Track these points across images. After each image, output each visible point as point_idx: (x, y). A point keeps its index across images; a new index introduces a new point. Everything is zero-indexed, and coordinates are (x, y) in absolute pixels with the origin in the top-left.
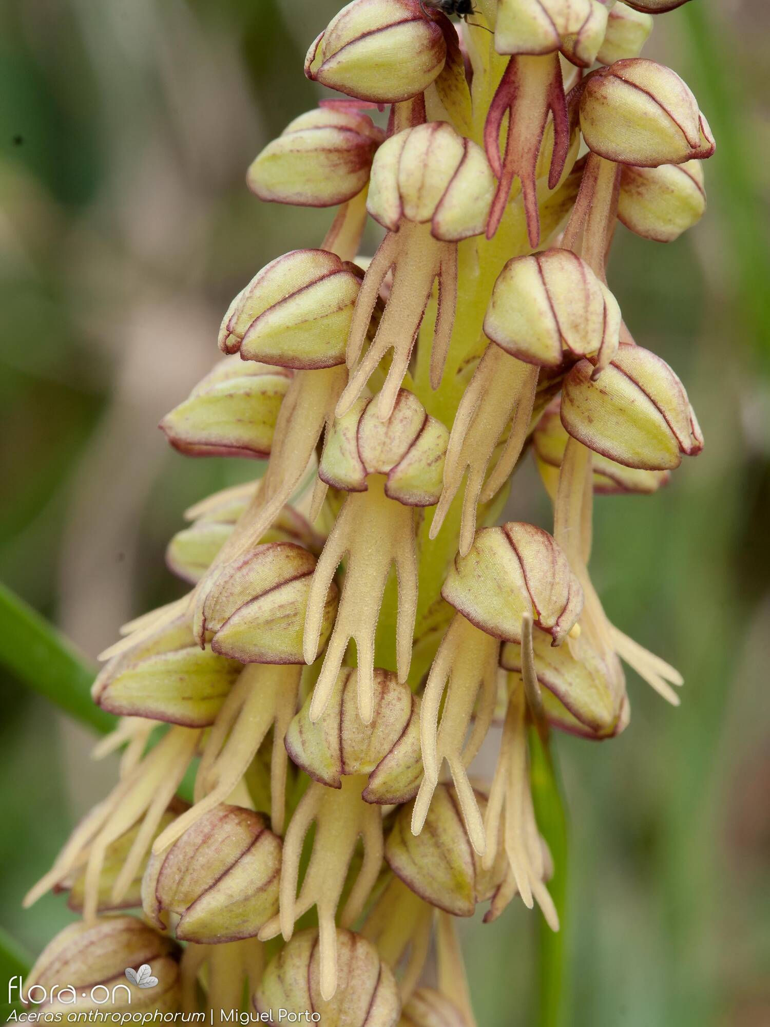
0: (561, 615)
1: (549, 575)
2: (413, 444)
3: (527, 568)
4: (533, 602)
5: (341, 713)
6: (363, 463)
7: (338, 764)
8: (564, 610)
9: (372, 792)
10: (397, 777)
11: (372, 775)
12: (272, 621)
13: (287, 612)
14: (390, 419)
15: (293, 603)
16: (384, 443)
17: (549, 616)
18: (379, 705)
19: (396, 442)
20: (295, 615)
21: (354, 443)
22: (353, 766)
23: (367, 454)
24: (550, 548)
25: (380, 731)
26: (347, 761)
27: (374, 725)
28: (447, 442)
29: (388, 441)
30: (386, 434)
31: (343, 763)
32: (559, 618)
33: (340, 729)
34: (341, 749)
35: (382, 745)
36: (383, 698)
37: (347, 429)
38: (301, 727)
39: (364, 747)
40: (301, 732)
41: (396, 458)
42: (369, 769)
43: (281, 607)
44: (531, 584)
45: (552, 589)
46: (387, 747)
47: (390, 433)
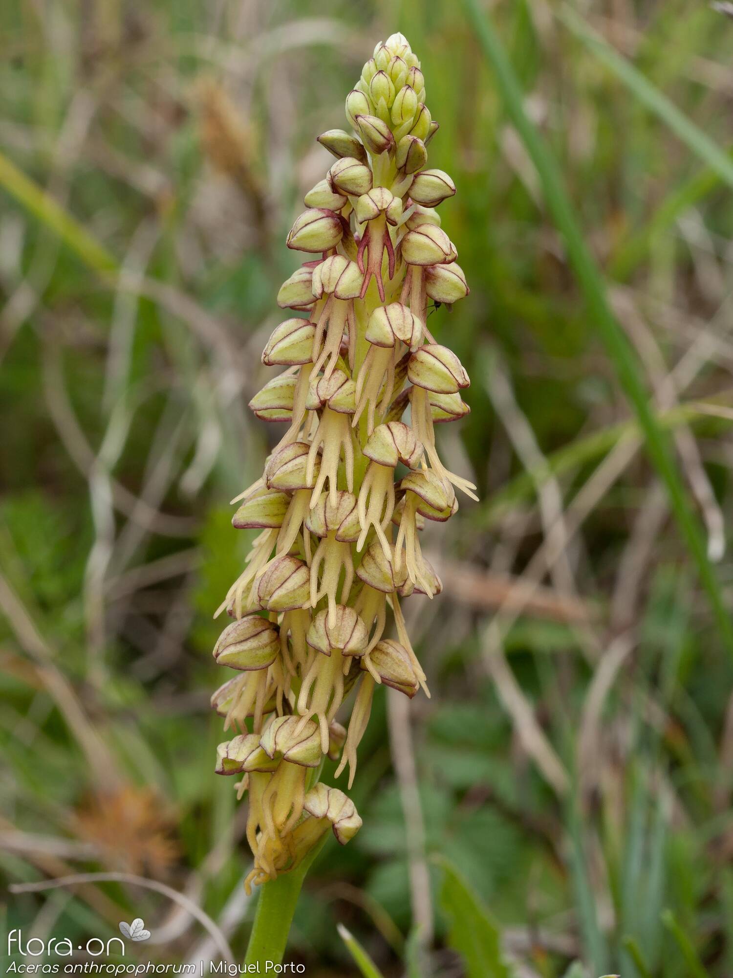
0: (412, 455)
1: (405, 438)
2: (340, 387)
3: (395, 436)
4: (398, 449)
5: (325, 507)
6: (319, 397)
7: (325, 526)
8: (413, 453)
9: (339, 536)
10: (349, 528)
11: (338, 529)
12: (293, 471)
13: (299, 467)
14: (330, 378)
15: (301, 463)
16: (327, 388)
17: (406, 455)
18: (340, 501)
19: (332, 387)
20: (302, 468)
21: (315, 390)
22: (331, 527)
23: (321, 393)
24: (405, 429)
25: (341, 510)
26: (328, 525)
27: (338, 509)
28: (355, 387)
29: (328, 387)
30: (328, 384)
31: (327, 526)
32: (410, 456)
33: (325, 513)
34: (326, 521)
35: (342, 516)
36: (341, 498)
37: (313, 385)
38: (311, 516)
39: (335, 518)
40: (310, 518)
41: (333, 393)
42: (337, 527)
43: (296, 465)
44: (396, 442)
45: (406, 444)
46: (344, 517)
47: (329, 384)
